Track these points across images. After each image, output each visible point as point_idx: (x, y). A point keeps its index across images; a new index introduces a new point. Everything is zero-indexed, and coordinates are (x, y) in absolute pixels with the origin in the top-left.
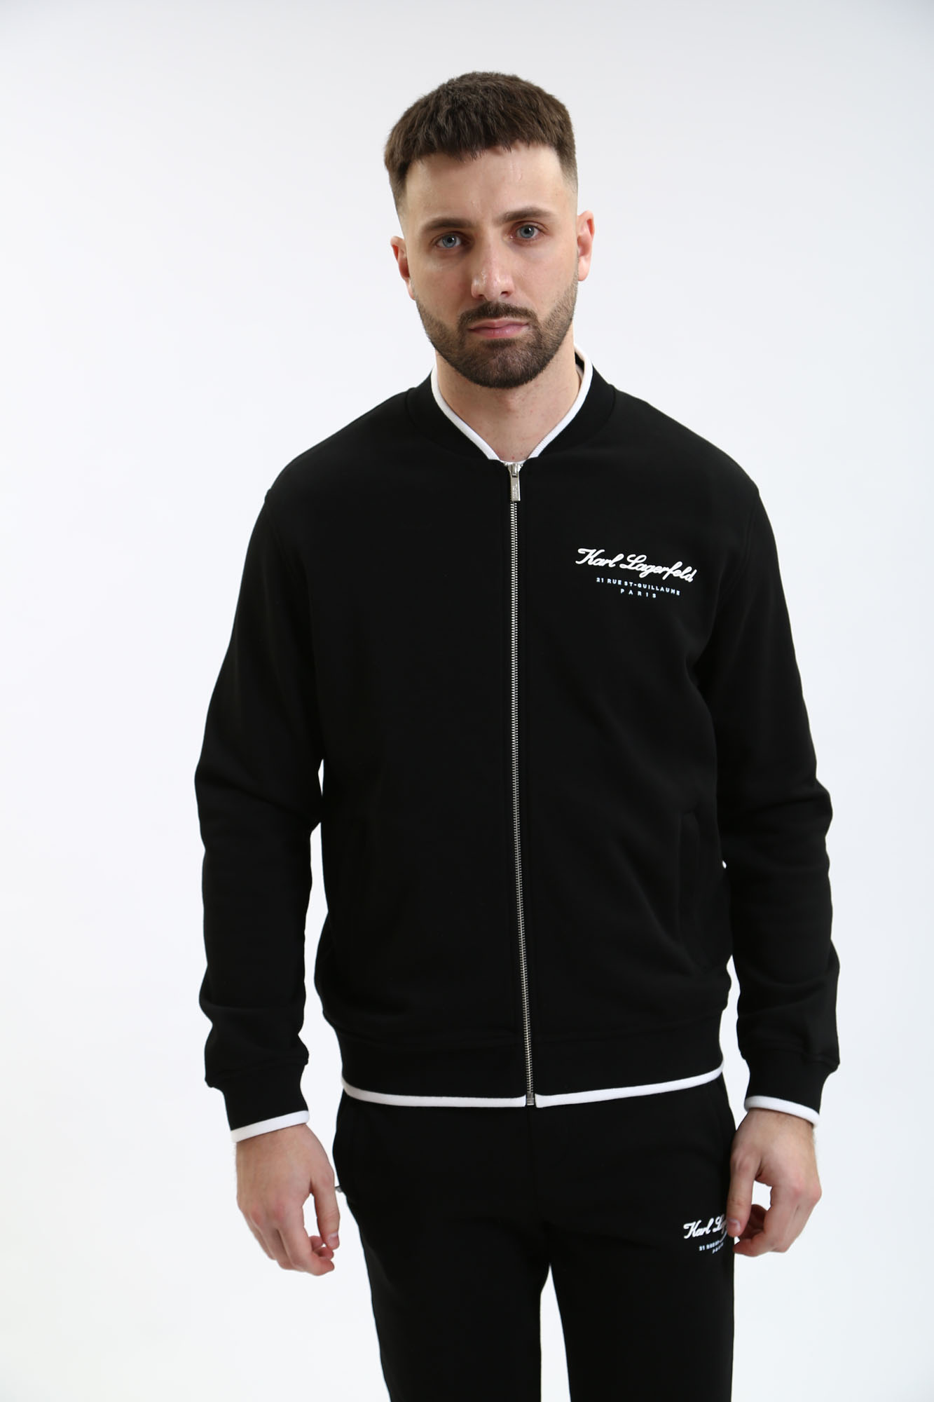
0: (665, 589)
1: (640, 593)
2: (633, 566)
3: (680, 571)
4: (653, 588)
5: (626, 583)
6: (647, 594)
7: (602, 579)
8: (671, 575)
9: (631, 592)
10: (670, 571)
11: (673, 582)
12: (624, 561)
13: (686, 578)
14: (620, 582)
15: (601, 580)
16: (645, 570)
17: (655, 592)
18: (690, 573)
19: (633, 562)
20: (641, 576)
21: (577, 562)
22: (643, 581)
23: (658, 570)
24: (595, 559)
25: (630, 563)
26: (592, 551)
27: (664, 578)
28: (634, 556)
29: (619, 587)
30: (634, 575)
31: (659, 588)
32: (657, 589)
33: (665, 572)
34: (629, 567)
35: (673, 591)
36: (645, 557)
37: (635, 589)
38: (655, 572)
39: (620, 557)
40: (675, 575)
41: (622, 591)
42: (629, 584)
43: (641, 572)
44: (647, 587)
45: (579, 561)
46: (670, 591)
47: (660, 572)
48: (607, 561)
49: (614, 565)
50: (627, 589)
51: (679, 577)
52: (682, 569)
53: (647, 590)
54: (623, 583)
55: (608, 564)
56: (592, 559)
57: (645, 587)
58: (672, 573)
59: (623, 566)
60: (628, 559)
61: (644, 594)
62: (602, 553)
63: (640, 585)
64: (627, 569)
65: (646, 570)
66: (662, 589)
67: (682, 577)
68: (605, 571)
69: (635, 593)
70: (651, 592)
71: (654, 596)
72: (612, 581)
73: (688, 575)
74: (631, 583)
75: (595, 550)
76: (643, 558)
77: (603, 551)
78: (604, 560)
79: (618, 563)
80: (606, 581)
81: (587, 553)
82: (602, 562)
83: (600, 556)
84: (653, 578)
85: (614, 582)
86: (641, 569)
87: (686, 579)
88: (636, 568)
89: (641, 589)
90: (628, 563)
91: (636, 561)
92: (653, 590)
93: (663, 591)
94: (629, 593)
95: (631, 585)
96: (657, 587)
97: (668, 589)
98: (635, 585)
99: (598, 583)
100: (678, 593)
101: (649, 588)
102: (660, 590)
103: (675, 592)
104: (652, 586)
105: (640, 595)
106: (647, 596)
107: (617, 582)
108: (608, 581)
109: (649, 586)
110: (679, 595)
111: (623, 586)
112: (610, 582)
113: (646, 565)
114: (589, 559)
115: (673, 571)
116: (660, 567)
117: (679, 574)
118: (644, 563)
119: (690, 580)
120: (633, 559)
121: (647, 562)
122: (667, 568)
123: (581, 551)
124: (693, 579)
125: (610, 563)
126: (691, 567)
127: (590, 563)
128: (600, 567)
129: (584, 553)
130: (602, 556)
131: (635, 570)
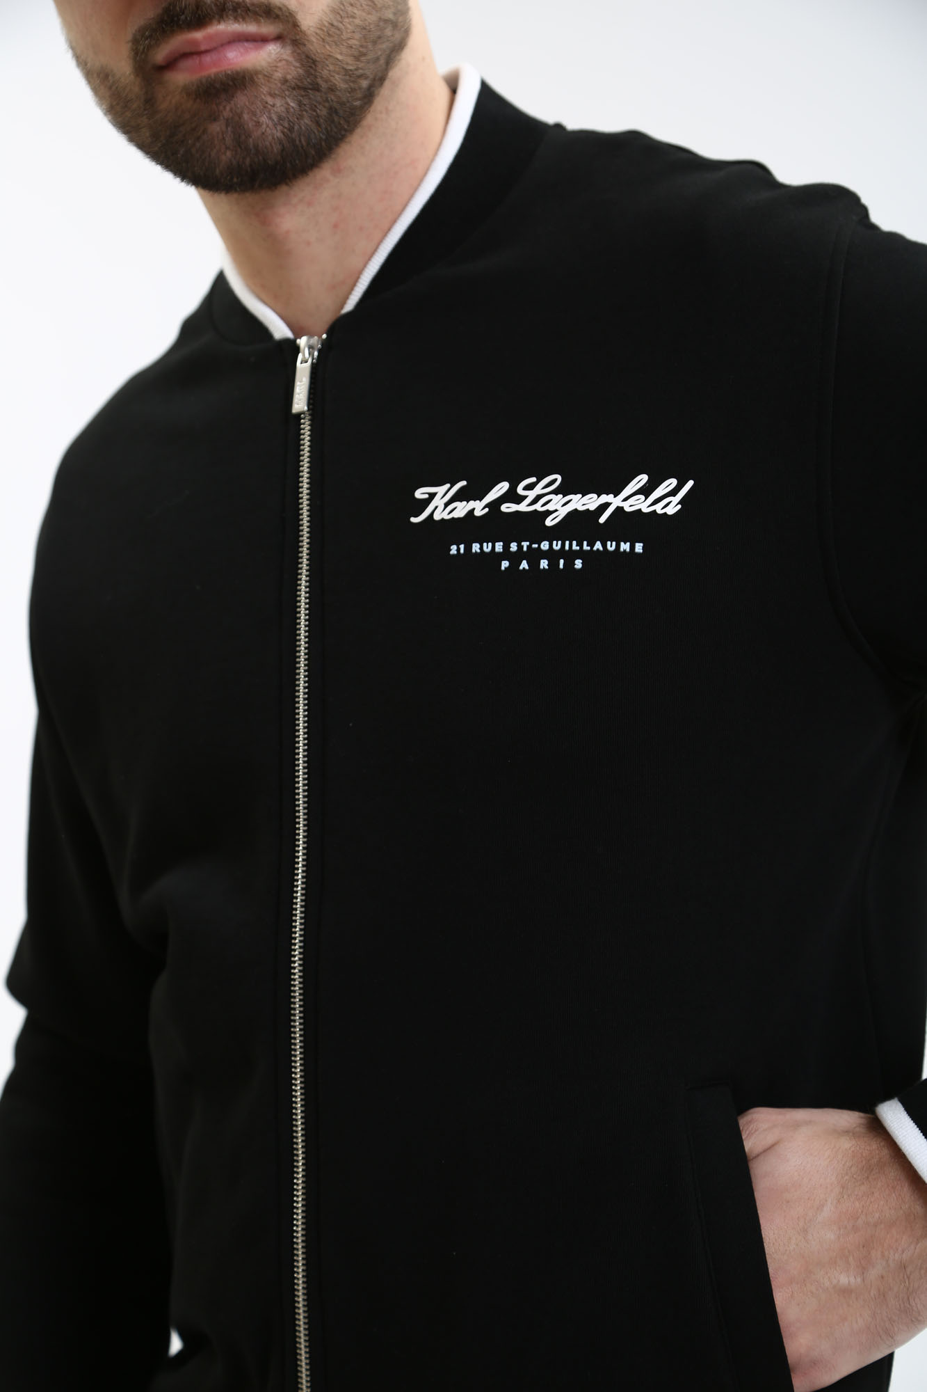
0: (604, 546)
1: (544, 564)
2: (529, 505)
3: (643, 497)
4: (575, 547)
5: (514, 547)
6: (562, 562)
7: (462, 547)
8: (619, 510)
9: (524, 565)
10: (615, 502)
11: (625, 523)
12: (512, 497)
13: (658, 508)
14: (499, 547)
15: (458, 550)
16: (558, 507)
17: (580, 554)
18: (673, 493)
19: (532, 495)
20: (549, 522)
21: (413, 520)
22: (563, 530)
23: (590, 502)
24: (446, 505)
25: (526, 497)
26: (440, 490)
27: (602, 520)
28: (534, 479)
29: (495, 558)
30: (533, 524)
31: (591, 544)
32: (586, 547)
33: (607, 505)
34: (523, 507)
35: (625, 547)
36: (559, 477)
37: (534, 556)
38: (581, 508)
39: (503, 487)
40: (628, 509)
41: (505, 564)
42: (520, 547)
43: (549, 513)
44: (563, 545)
45: (416, 516)
46: (618, 546)
47: (592, 507)
48: (472, 504)
49: (487, 510)
50: (515, 558)
51: (638, 511)
52: (646, 491)
53: (562, 553)
54: (506, 547)
55: (474, 509)
56: (443, 506)
57: (557, 546)
58: (621, 504)
59: (507, 508)
60: (520, 490)
61: (554, 564)
62: (462, 488)
63: (545, 546)
64: (517, 512)
65: (560, 507)
66: (598, 546)
67: (646, 510)
68: (467, 528)
69: (534, 564)
70: (570, 556)
71: (578, 564)
72: (481, 548)
73: (668, 499)
74: (525, 544)
75: (448, 486)
76: (554, 481)
77: (464, 483)
78: (464, 503)
79: (494, 505)
80: (468, 548)
81: (432, 496)
82: (461, 509)
83: (458, 497)
84: (578, 524)
85: (487, 548)
86: (550, 507)
87: (660, 512)
88: (538, 507)
89: (552, 556)
90: (520, 500)
91: (538, 490)
92: (576, 551)
93: (601, 549)
94: (521, 568)
95: (525, 549)
96: (585, 543)
97: (614, 543)
98: (535, 546)
99: (453, 555)
100: (639, 548)
101: (567, 547)
102: (595, 548)
103: (632, 547)
104: (574, 543)
105: (547, 567)
106: (561, 566)
107: (493, 547)
108: (476, 547)
109: (567, 543)
110: (641, 551)
111: (506, 554)
112: (479, 551)
113: (561, 496)
114: (436, 507)
115: (625, 500)
116: (595, 496)
117: (642, 505)
118: (555, 492)
119: (671, 511)
120: (530, 487)
121: (563, 490)
122: (612, 496)
123: (420, 494)
124: (679, 506)
125: (479, 508)
126: (673, 482)
127: (437, 517)
128: (459, 519)
129: (427, 496)
130: (460, 496)
131: (536, 510)
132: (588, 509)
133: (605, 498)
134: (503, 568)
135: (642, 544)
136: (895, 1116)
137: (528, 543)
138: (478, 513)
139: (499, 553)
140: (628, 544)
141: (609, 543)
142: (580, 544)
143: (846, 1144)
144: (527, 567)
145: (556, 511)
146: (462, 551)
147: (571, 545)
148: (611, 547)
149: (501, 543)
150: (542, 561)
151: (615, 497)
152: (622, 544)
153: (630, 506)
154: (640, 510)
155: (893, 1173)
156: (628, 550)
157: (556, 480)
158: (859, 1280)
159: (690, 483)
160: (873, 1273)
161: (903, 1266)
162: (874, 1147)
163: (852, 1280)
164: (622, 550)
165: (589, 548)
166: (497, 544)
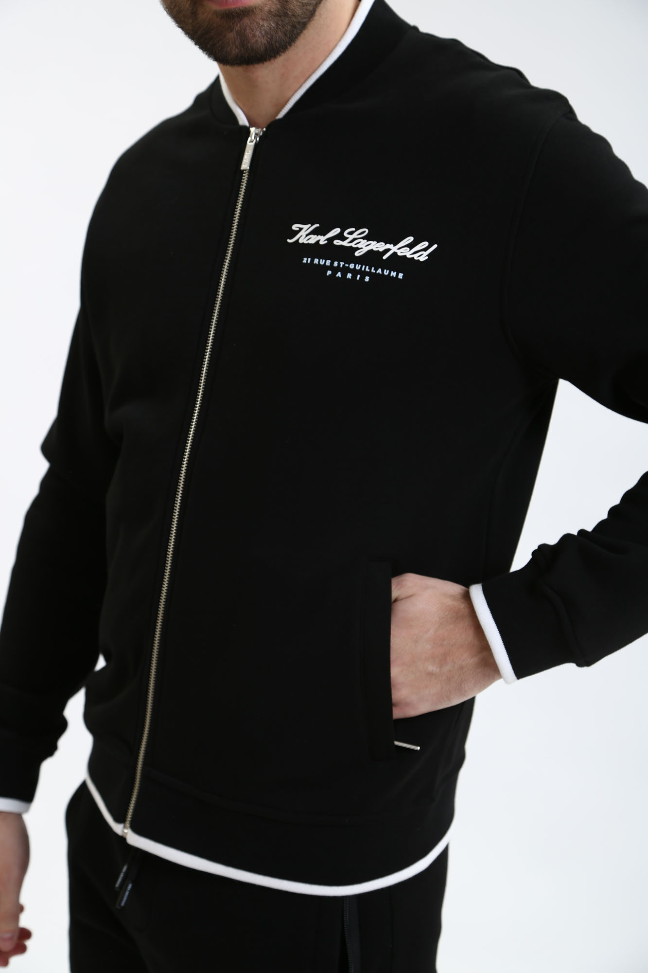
0: (383, 271)
1: (349, 276)
2: (348, 243)
3: (408, 249)
4: (367, 270)
5: (336, 264)
6: (359, 276)
7: (309, 259)
8: (395, 253)
9: (339, 275)
10: (394, 249)
11: (397, 262)
12: (341, 237)
13: (416, 257)
14: (328, 263)
15: (307, 261)
16: (363, 246)
17: (369, 274)
18: (425, 250)
19: (351, 237)
20: (357, 254)
21: (289, 241)
22: (364, 259)
23: (380, 247)
24: (307, 235)
25: (347, 238)
26: (305, 227)
27: (385, 257)
28: (354, 229)
29: (325, 268)
30: (348, 253)
31: (376, 270)
32: (373, 271)
33: (389, 250)
34: (345, 243)
35: (393, 274)
36: (367, 231)
37: (345, 271)
38: (375, 249)
39: (337, 231)
40: (399, 254)
41: (329, 273)
42: (339, 264)
43: (358, 249)
44: (361, 267)
45: (290, 239)
46: (390, 273)
47: (381, 250)
48: (319, 237)
49: (326, 242)
50: (335, 270)
51: (405, 256)
52: (411, 246)
53: (360, 272)
54: (332, 263)
55: (319, 240)
56: (305, 236)
57: (358, 267)
58: (396, 251)
59: (337, 242)
60: (345, 234)
61: (354, 277)
62: (317, 228)
63: (352, 266)
64: (342, 246)
65: (364, 247)
66: (379, 271)
67: (409, 256)
68: (314, 250)
69: (344, 275)
70: (364, 274)
71: (367, 279)
72: (319, 262)
73: (421, 253)
74: (342, 264)
75: (310, 225)
76: (364, 232)
77: (318, 225)
78: (316, 236)
79: (330, 240)
80: (312, 261)
81: (301, 229)
82: (313, 239)
83: (313, 232)
84: (372, 257)
85: (322, 262)
86: (359, 246)
87: (416, 258)
88: (353, 245)
89: (354, 272)
90: (344, 239)
91: (355, 236)
92: (367, 272)
93: (381, 273)
94: (337, 276)
95: (341, 266)
96: (373, 268)
97: (388, 271)
98: (347, 265)
99: (304, 263)
100: (401, 276)
101: (363, 269)
102: (377, 272)
103: (397, 275)
104: (367, 267)
105: (350, 278)
106: (358, 279)
107: (325, 262)
108: (316, 261)
109: (364, 266)
110: (401, 278)
111: (331, 267)
112: (317, 263)
113: (366, 241)
114: (301, 236)
115: (399, 249)
116: (383, 244)
117: (408, 253)
118: (363, 238)
119: (422, 259)
120: (351, 233)
121: (367, 238)
122: (392, 245)
123: (295, 227)
124: (427, 257)
125: (323, 240)
126: (426, 244)
127: (301, 241)
128: (311, 245)
129: (298, 229)
130: (314, 232)
131: (351, 246)
132: (378, 251)
133: (388, 246)
134: (328, 274)
135: (402, 274)
136: (477, 593)
137: (343, 263)
138: (321, 243)
139: (328, 266)
140: (395, 273)
141: (385, 270)
142: (370, 268)
143: (449, 602)
144: (340, 276)
145: (362, 248)
146: (309, 262)
147: (365, 268)
148: (386, 272)
149: (330, 261)
150: (349, 274)
151: (394, 246)
152: (392, 272)
153: (401, 253)
154: (406, 256)
155: (467, 622)
156: (395, 276)
157: (365, 232)
158: (438, 670)
159: (435, 246)
160: (447, 668)
161: (461, 668)
162: (462, 606)
163: (435, 669)
164: (391, 275)
165: (374, 271)
166: (327, 261)
